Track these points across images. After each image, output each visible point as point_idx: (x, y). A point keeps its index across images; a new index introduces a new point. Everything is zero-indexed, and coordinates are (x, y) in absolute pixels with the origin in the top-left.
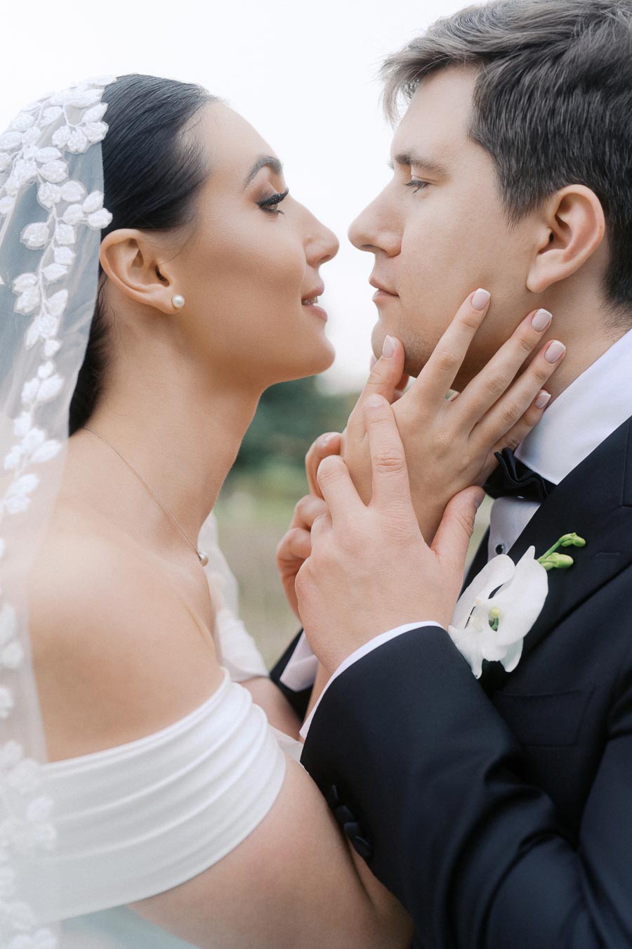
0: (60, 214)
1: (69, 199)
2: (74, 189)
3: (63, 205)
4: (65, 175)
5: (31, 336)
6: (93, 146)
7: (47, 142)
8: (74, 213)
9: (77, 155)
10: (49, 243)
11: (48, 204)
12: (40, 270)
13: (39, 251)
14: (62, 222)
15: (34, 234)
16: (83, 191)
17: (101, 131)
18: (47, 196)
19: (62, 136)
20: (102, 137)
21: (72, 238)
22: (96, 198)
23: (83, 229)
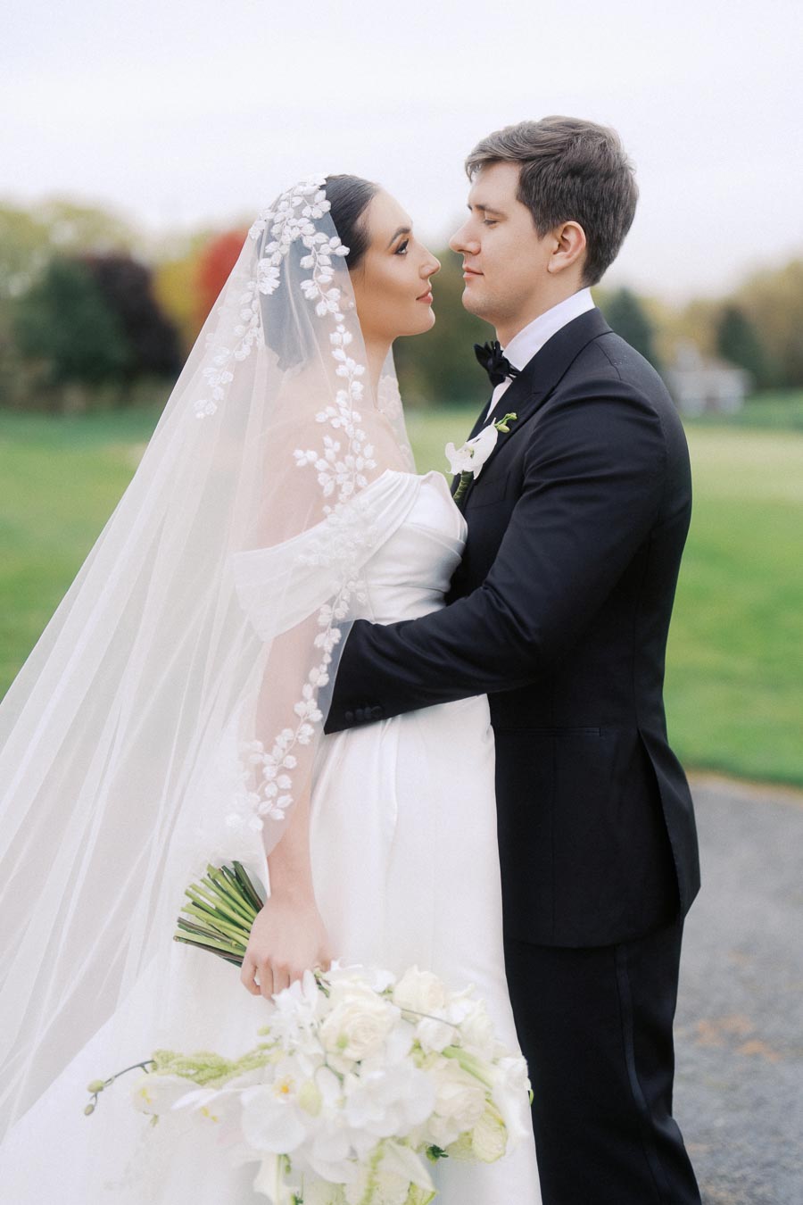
0: (318, 250)
1: (320, 242)
2: (322, 237)
3: (318, 246)
4: (314, 230)
5: (321, 310)
6: (325, 214)
7: (298, 215)
8: (326, 249)
9: (319, 220)
10: (315, 265)
11: (310, 246)
12: (314, 278)
13: (311, 270)
14: (320, 254)
15: (306, 262)
16: (327, 237)
17: (327, 206)
18: (308, 242)
19: (307, 211)
20: (329, 209)
21: (329, 261)
22: (336, 240)
23: (333, 257)
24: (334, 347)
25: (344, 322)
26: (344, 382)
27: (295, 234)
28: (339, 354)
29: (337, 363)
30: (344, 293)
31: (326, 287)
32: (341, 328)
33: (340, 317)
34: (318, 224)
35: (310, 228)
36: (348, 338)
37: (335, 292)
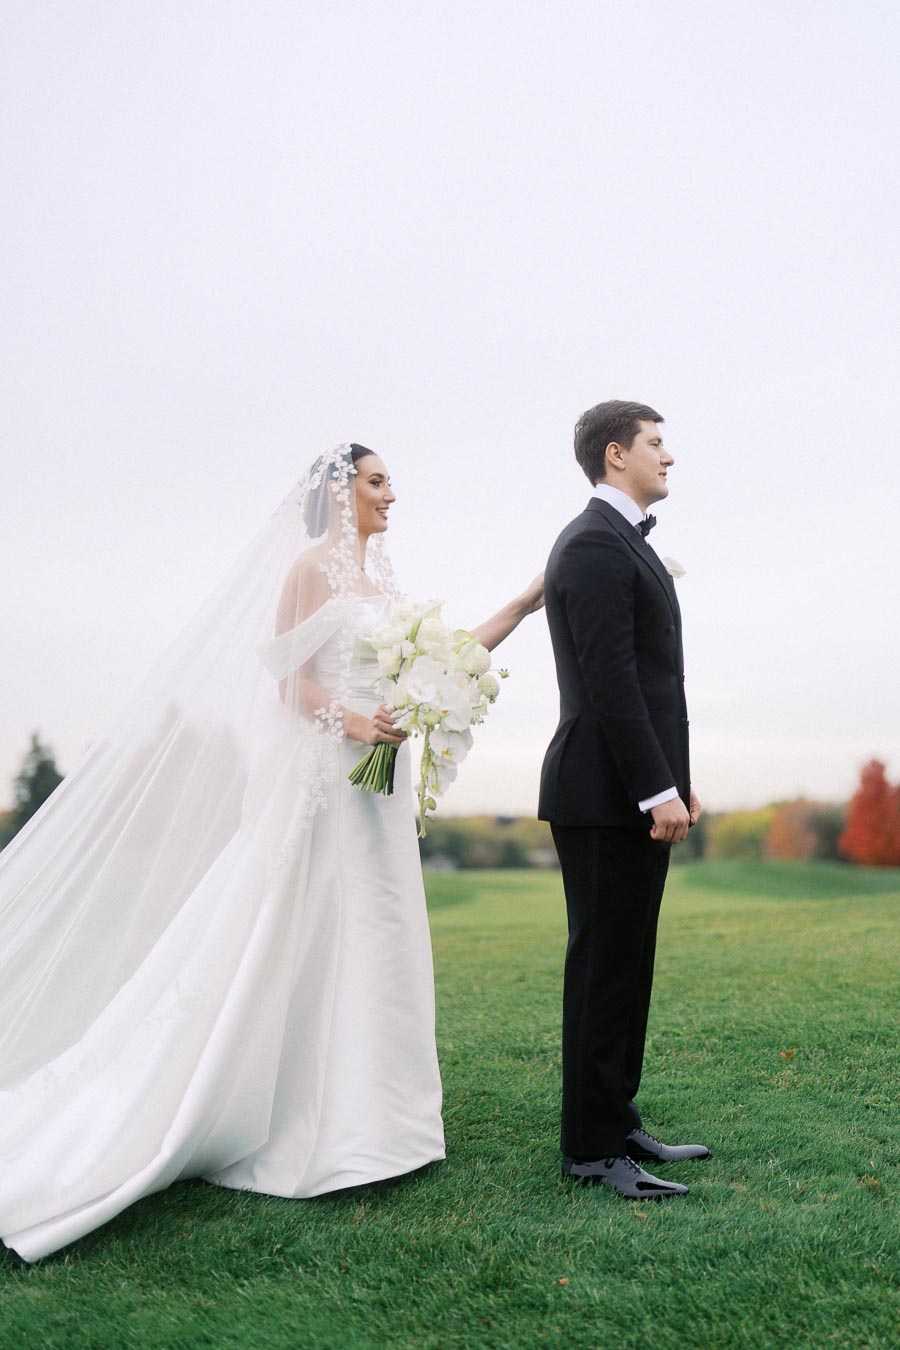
1: (344, 466)
2: (345, 463)
3: (342, 468)
5: (339, 498)
6: (349, 453)
7: (336, 453)
8: (346, 470)
9: (345, 455)
11: (338, 467)
12: (338, 482)
13: (337, 479)
15: (335, 474)
16: (348, 464)
17: (350, 450)
18: (338, 465)
19: (340, 452)
21: (346, 476)
22: (352, 466)
23: (349, 474)
24: (342, 517)
25: (350, 506)
26: (345, 535)
27: (332, 461)
28: (345, 521)
29: (342, 525)
30: (351, 493)
31: (343, 488)
32: (347, 509)
33: (348, 503)
34: (344, 458)
35: (341, 459)
36: (350, 514)
37: (347, 491)
